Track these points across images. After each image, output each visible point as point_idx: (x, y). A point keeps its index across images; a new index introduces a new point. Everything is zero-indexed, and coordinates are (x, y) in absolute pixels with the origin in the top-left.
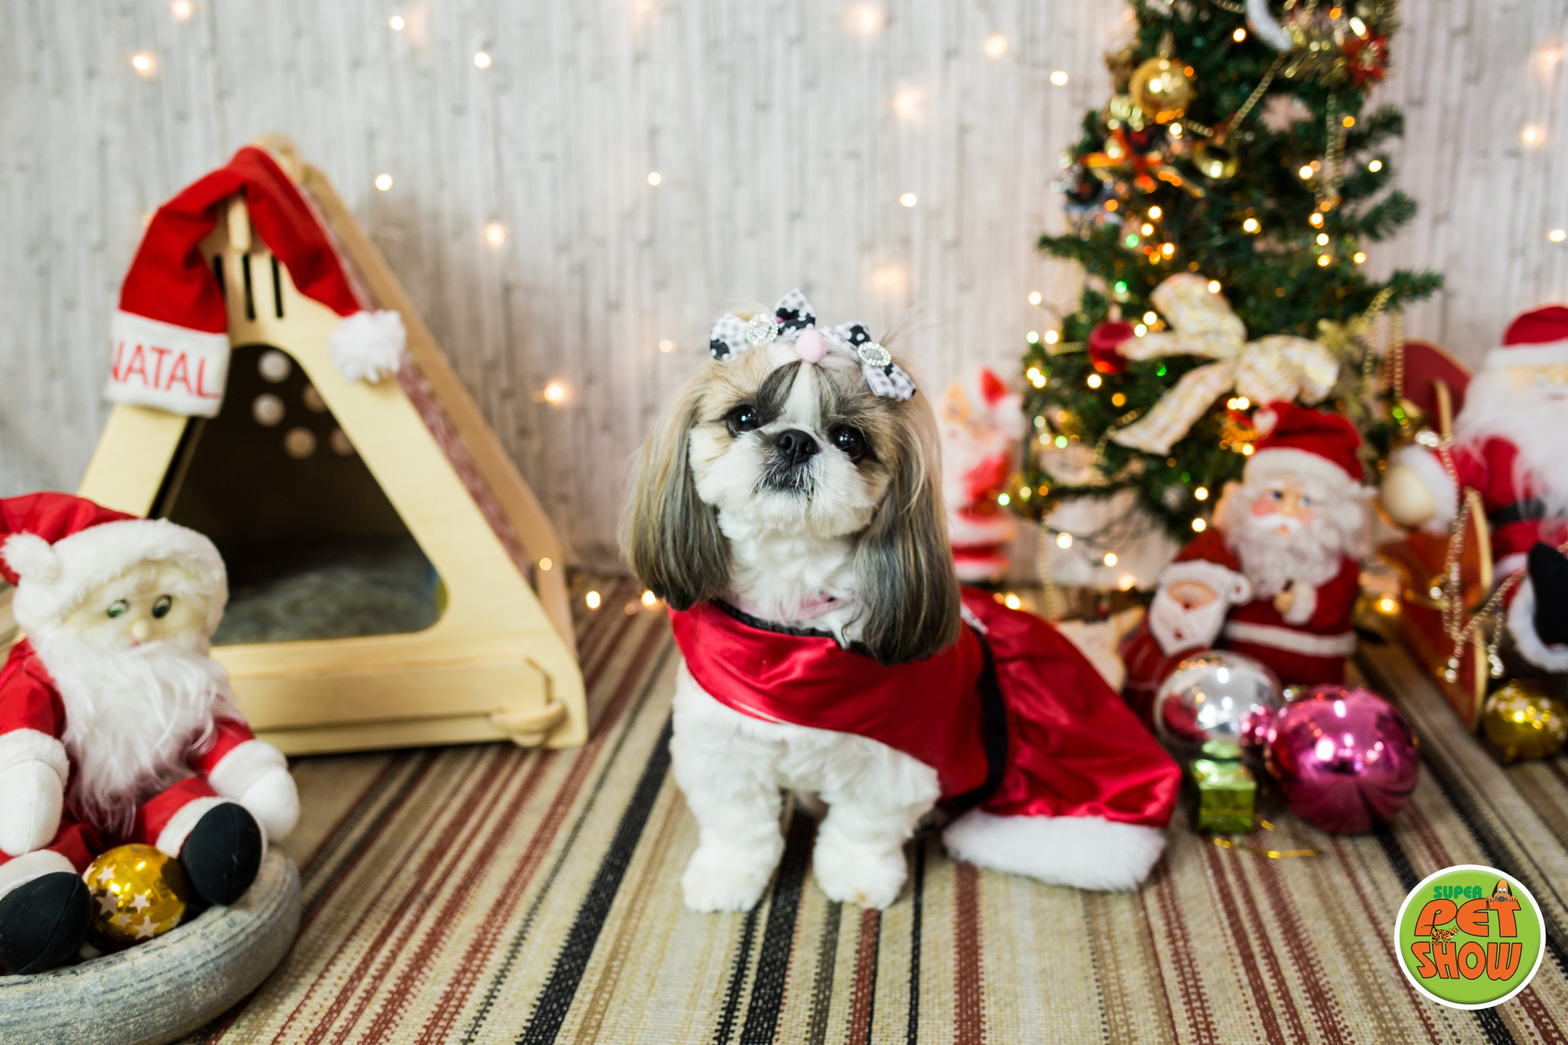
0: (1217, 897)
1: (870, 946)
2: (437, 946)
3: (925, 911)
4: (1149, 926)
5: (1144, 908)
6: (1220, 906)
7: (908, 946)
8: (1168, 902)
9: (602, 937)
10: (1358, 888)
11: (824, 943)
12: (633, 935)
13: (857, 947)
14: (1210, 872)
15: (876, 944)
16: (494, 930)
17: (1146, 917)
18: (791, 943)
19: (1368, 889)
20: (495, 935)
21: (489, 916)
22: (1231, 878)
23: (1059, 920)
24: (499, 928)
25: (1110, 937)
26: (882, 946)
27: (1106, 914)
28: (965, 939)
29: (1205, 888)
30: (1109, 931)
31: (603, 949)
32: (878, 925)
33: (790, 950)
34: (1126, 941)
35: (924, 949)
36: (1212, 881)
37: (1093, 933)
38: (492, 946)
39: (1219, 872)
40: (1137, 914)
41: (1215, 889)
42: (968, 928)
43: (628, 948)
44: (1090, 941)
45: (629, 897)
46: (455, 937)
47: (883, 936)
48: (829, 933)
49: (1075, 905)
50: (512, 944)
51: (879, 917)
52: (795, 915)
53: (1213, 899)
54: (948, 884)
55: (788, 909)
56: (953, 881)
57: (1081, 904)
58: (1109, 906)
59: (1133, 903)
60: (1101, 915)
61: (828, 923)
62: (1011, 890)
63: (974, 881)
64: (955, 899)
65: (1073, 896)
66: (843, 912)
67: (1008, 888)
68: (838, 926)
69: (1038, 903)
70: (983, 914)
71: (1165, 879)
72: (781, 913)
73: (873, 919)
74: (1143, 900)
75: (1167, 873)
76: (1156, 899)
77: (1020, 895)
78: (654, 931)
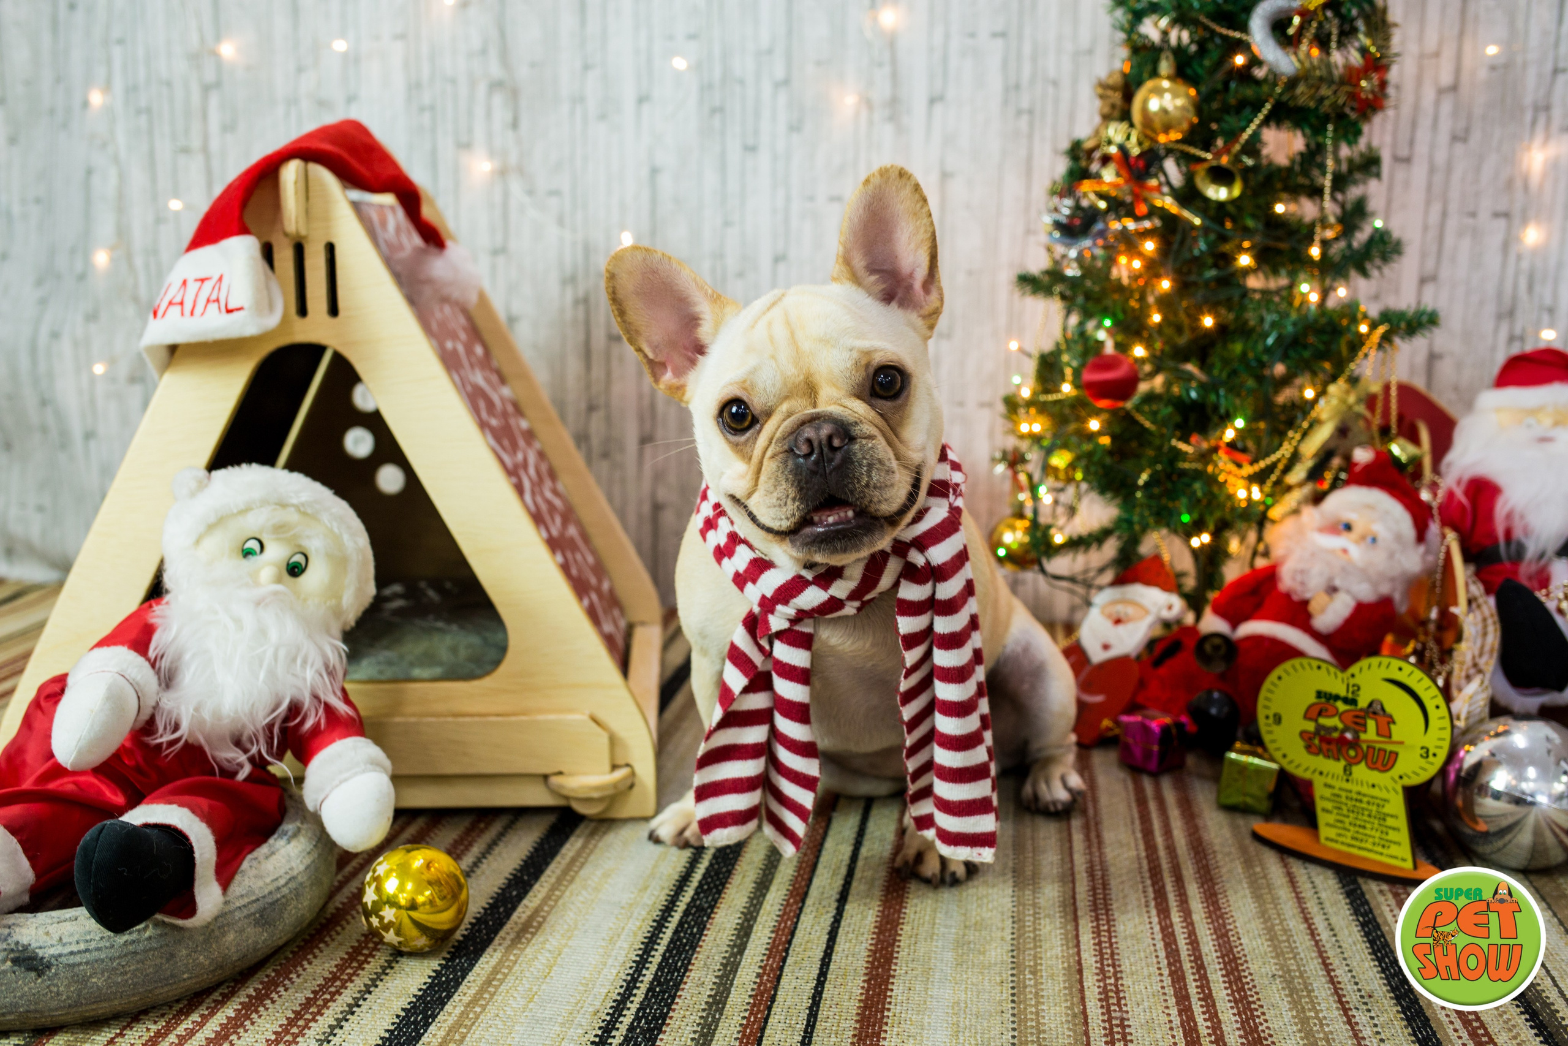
0: (1159, 936)
1: (773, 970)
3: (840, 938)
4: (1079, 962)
5: (1078, 945)
6: (1160, 945)
8: (1106, 939)
10: (1313, 933)
11: (726, 965)
13: (761, 971)
14: (1154, 912)
15: (782, 967)
17: (1079, 953)
18: (689, 963)
19: (1324, 935)
22: (1176, 918)
23: (983, 953)
25: (1035, 973)
26: (787, 970)
27: (1035, 948)
28: (878, 967)
29: (1148, 926)
30: (1035, 965)
32: (787, 950)
33: (687, 971)
34: (1053, 975)
35: (831, 975)
36: (1155, 920)
37: (1017, 969)
39: (1163, 912)
40: (1067, 951)
41: (1157, 928)
42: (885, 956)
44: (1013, 975)
45: (528, 913)
48: (733, 955)
49: (1002, 939)
51: (790, 942)
52: (701, 934)
53: (1153, 939)
54: (871, 912)
55: (695, 930)
56: (877, 909)
57: (1011, 936)
58: (1040, 941)
59: (1066, 939)
60: (1030, 949)
61: (732, 947)
62: (937, 921)
63: (899, 912)
64: (876, 927)
65: (1003, 929)
66: (753, 936)
67: (934, 919)
68: (745, 949)
69: (964, 935)
70: (902, 944)
71: (1104, 917)
72: (686, 933)
73: (784, 943)
74: (1077, 936)
75: (1107, 910)
76: (1091, 936)
77: (946, 926)
78: (547, 946)
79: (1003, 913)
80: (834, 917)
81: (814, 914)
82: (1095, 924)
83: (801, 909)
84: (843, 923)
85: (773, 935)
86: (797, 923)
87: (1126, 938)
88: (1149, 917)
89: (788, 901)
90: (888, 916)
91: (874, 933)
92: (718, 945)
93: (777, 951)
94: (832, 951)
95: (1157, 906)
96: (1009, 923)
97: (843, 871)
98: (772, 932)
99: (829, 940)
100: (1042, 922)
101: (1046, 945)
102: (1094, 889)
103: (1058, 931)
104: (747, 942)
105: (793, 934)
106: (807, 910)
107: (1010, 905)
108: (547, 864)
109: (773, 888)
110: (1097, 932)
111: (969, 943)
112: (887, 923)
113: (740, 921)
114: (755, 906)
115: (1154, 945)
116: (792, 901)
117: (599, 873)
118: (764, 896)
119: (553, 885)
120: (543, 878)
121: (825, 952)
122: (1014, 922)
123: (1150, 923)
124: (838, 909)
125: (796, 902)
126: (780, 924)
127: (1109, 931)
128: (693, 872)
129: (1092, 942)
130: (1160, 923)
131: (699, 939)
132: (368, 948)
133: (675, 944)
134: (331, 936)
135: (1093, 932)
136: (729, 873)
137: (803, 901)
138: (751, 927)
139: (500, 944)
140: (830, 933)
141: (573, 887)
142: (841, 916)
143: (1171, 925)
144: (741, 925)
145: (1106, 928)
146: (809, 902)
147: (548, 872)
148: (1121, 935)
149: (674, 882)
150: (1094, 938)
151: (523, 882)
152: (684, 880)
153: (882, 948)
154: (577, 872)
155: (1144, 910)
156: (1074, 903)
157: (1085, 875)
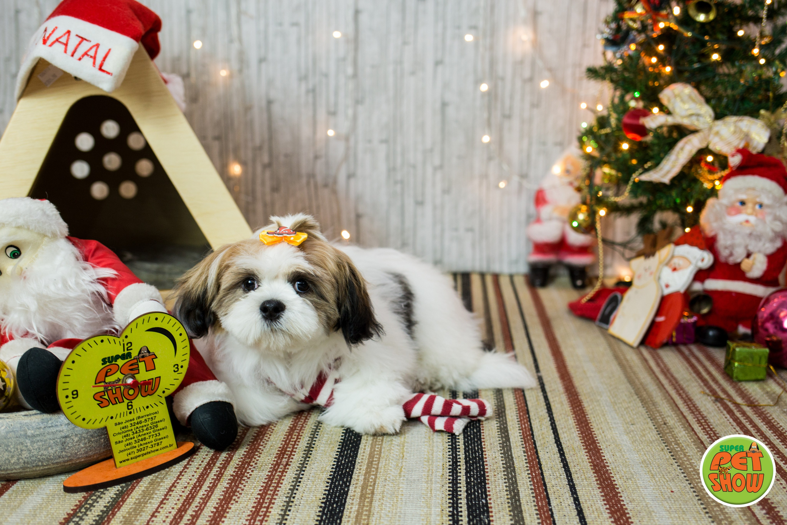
0: (735, 424)
1: (530, 449)
2: (257, 451)
3: (560, 431)
4: (699, 438)
5: (693, 430)
7: (556, 449)
8: (707, 427)
9: (361, 446)
11: (503, 447)
12: (382, 444)
13: (524, 449)
14: (725, 412)
15: (536, 447)
16: (293, 443)
17: (696, 434)
18: (482, 448)
20: (294, 445)
21: (288, 436)
22: (738, 414)
23: (644, 436)
24: (295, 442)
25: (678, 444)
26: (539, 449)
27: (670, 432)
28: (589, 445)
29: (726, 419)
30: (676, 440)
31: (364, 452)
32: (533, 438)
33: (482, 452)
34: (688, 445)
35: (566, 451)
36: (728, 416)
37: (667, 443)
38: (292, 451)
39: (730, 412)
40: (689, 433)
41: (731, 420)
42: (590, 439)
43: (380, 452)
44: (666, 446)
46: (268, 446)
47: (538, 444)
48: (503, 442)
49: (650, 428)
50: (305, 451)
51: (532, 434)
52: (480, 433)
53: (732, 425)
54: (569, 418)
55: (475, 430)
56: (572, 416)
57: (653, 427)
58: (672, 428)
59: (685, 427)
60: (668, 433)
61: (502, 437)
62: (609, 421)
63: (585, 416)
64: (576, 425)
65: (647, 423)
66: (509, 432)
67: (606, 420)
68: (509, 439)
69: (627, 427)
70: (595, 433)
71: (699, 416)
72: (471, 433)
73: (529, 435)
74: (690, 425)
75: (700, 413)
76: (698, 425)
77: (615, 423)
78: (394, 442)
79: (642, 415)
80: (550, 420)
81: (537, 421)
82: (696, 419)
83: (529, 417)
84: (557, 423)
85: (521, 431)
86: (531, 424)
87: (717, 426)
88: (724, 415)
89: (519, 413)
90: (580, 419)
91: (577, 428)
92: (493, 437)
93: (528, 440)
94: (559, 438)
95: (725, 409)
96: (649, 420)
98: (519, 430)
99: (554, 433)
100: (666, 419)
101: (676, 431)
102: (685, 402)
103: (679, 424)
104: (508, 435)
105: (531, 429)
106: (533, 418)
107: (645, 411)
109: (507, 408)
110: (699, 421)
111: (633, 431)
112: (582, 423)
113: (498, 425)
114: (502, 417)
115: (735, 428)
116: (521, 414)
118: (504, 411)
121: (555, 438)
122: (651, 420)
123: (726, 418)
124: (549, 416)
125: (524, 414)
126: (522, 426)
127: (705, 422)
129: (700, 428)
130: (731, 417)
131: (480, 435)
132: (290, 448)
133: (468, 439)
134: (264, 442)
135: (698, 423)
137: (528, 413)
138: (506, 427)
139: (366, 443)
140: (553, 429)
142: (554, 421)
143: (738, 418)
144: (500, 426)
145: (703, 421)
146: (532, 414)
148: (714, 425)
150: (700, 426)
153: (586, 436)
155: (719, 412)
156: (679, 409)
157: (677, 396)
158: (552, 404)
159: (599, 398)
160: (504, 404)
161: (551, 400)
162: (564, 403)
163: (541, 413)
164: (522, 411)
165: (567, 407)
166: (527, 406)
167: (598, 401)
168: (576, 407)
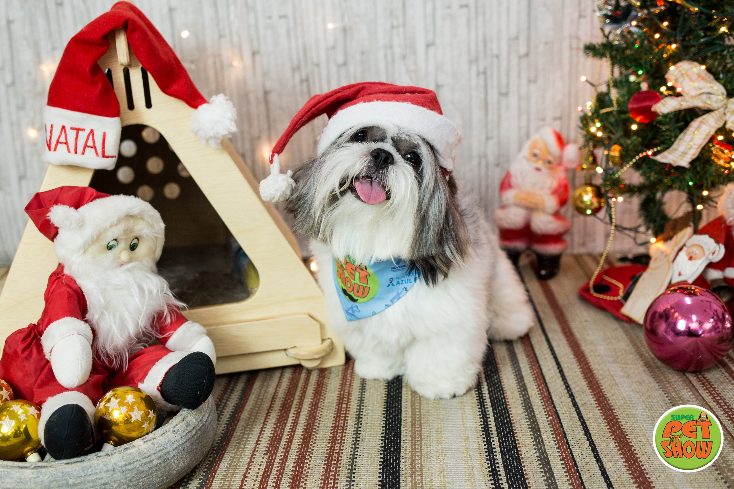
45: (409, 462)
54: (609, 440)
55: (515, 464)
56: (611, 438)
86: (571, 452)
89: (556, 437)
90: (621, 441)
91: (620, 454)
92: (536, 472)
93: (573, 473)
94: (604, 469)
97: (575, 414)
98: (561, 460)
99: (598, 462)
104: (551, 468)
105: (573, 458)
106: (571, 443)
108: (400, 428)
109: (543, 431)
114: (539, 443)
117: (434, 430)
118: (540, 435)
119: (412, 440)
120: (402, 438)
124: (588, 440)
128: (488, 424)
136: (510, 423)
137: (565, 436)
141: (423, 442)
146: (569, 438)
147: (403, 434)
149: (481, 433)
151: (392, 441)
152: (486, 429)
154: (421, 430)
158: (588, 423)
159: (634, 412)
160: (538, 426)
161: (585, 418)
162: (599, 420)
163: (578, 437)
164: (559, 435)
165: (604, 427)
166: (562, 426)
167: (634, 417)
168: (613, 425)
